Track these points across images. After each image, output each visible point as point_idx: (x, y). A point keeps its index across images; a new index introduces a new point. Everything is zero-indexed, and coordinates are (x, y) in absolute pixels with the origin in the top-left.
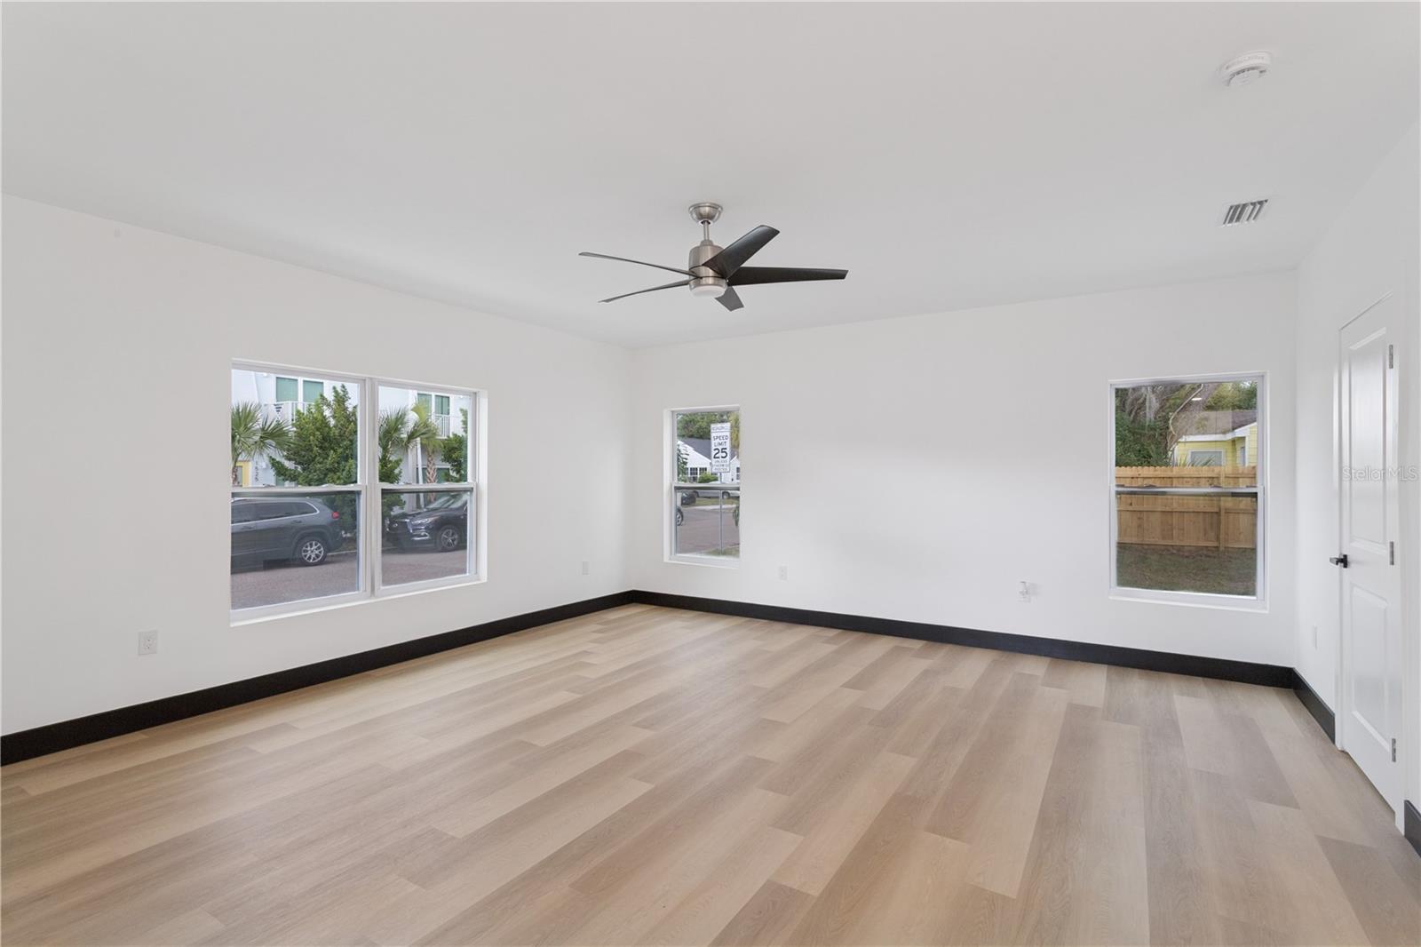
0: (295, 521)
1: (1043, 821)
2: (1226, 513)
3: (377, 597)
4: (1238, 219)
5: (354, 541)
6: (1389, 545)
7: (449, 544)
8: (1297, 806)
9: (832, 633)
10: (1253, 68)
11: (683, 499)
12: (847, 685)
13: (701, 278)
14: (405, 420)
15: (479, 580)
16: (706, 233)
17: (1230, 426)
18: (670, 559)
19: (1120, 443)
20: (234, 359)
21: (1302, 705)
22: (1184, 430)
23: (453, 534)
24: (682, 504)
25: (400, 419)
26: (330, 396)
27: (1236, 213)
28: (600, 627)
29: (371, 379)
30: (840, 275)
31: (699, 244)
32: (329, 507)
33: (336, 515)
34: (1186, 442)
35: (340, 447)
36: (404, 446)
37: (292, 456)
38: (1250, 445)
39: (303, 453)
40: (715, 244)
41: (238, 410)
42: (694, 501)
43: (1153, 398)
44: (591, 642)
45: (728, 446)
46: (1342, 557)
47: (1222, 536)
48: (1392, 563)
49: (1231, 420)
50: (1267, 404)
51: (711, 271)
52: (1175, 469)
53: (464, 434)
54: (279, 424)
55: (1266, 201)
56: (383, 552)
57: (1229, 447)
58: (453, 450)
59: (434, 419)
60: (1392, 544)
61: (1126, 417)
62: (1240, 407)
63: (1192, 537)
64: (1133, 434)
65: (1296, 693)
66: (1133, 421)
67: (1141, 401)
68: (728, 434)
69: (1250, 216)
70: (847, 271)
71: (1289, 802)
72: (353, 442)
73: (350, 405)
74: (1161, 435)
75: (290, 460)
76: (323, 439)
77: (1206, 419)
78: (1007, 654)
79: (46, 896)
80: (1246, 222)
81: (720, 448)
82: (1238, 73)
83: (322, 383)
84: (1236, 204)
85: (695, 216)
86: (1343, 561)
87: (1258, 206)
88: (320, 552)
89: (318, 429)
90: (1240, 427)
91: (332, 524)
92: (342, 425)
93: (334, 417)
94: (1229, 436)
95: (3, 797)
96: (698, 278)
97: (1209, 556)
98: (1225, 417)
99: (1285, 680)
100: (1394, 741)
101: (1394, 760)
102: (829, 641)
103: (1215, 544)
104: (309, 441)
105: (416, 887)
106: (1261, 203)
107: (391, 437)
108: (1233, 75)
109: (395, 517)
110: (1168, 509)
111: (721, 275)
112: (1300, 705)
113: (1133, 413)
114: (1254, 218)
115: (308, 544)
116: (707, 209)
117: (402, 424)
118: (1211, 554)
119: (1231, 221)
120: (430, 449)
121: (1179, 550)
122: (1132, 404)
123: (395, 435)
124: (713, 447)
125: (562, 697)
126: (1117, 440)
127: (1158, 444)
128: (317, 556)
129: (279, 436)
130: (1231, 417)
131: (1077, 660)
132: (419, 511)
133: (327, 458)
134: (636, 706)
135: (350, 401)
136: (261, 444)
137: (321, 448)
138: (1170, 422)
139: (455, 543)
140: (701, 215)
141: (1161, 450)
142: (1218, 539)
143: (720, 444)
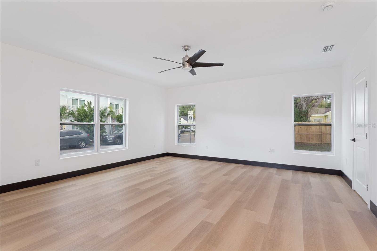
0: (77, 136)
1: (275, 207)
2: (323, 134)
3: (99, 152)
4: (326, 51)
5: (93, 142)
6: (366, 134)
7: (118, 143)
8: (342, 203)
9: (220, 163)
10: (330, 6)
11: (180, 132)
12: (224, 175)
13: (185, 65)
14: (107, 110)
15: (126, 149)
16: (186, 53)
17: (324, 112)
18: (177, 144)
19: (296, 116)
20: (61, 88)
21: (343, 180)
22: (312, 113)
23: (119, 140)
24: (180, 133)
25: (105, 110)
26: (86, 104)
27: (326, 49)
28: (158, 161)
29: (97, 94)
30: (222, 65)
31: (185, 56)
32: (86, 133)
33: (88, 135)
34: (313, 116)
35: (89, 117)
36: (107, 117)
37: (76, 120)
38: (330, 117)
39: (79, 119)
40: (189, 56)
41: (62, 107)
42: (183, 133)
43: (305, 104)
44: (156, 165)
45: (192, 117)
46: (354, 139)
47: (322, 140)
48: (367, 138)
49: (324, 111)
50: (334, 106)
51: (188, 63)
52: (310, 123)
53: (122, 114)
54: (73, 111)
55: (334, 45)
56: (101, 145)
57: (324, 117)
58: (119, 118)
59: (114, 110)
60: (367, 133)
61: (297, 109)
62: (327, 108)
63: (315, 141)
64: (299, 114)
65: (342, 177)
66: (299, 111)
67: (301, 105)
68: (192, 114)
69: (329, 50)
70: (224, 64)
71: (340, 202)
72: (93, 116)
73: (92, 106)
74: (306, 114)
75: (76, 121)
76: (85, 115)
77: (318, 110)
78: (266, 168)
79: (10, 225)
80: (328, 52)
81: (190, 117)
82: (326, 7)
83: (85, 100)
84: (326, 46)
85: (183, 49)
86: (354, 140)
87: (331, 47)
88: (84, 145)
89: (83, 112)
90: (327, 112)
91: (87, 137)
92: (90, 111)
93: (88, 109)
94: (324, 115)
95: (1, 201)
96: (184, 65)
97: (319, 146)
98: (323, 110)
99: (339, 173)
100: (367, 185)
101: (367, 190)
102: (219, 165)
103: (321, 142)
104: (81, 115)
105: (109, 222)
106: (332, 46)
107: (103, 114)
108: (325, 8)
109: (104, 136)
110: (308, 133)
111: (190, 64)
112: (343, 179)
113: (299, 108)
114: (330, 51)
115: (81, 143)
116: (187, 47)
117: (106, 111)
118: (319, 145)
119: (324, 51)
120: (113, 118)
121: (311, 144)
122: (299, 106)
123: (104, 114)
124: (188, 117)
125: (149, 178)
126: (295, 115)
127: (306, 116)
128: (83, 146)
129: (73, 114)
130: (324, 110)
131: (284, 169)
132: (110, 134)
133: (86, 120)
134: (168, 180)
135: (92, 105)
136: (69, 116)
137: (84, 117)
138: (309, 111)
139: (120, 142)
140: (185, 49)
141: (306, 118)
142: (321, 141)
143: (190, 116)
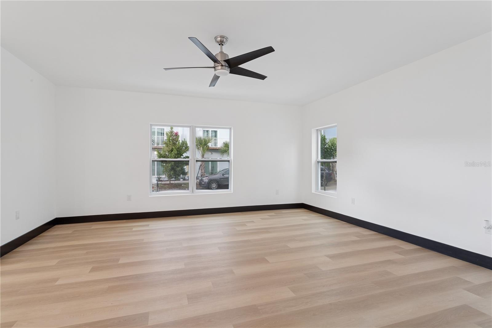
15: (231, 192)
16: (222, 48)
18: (315, 192)
85: (216, 41)
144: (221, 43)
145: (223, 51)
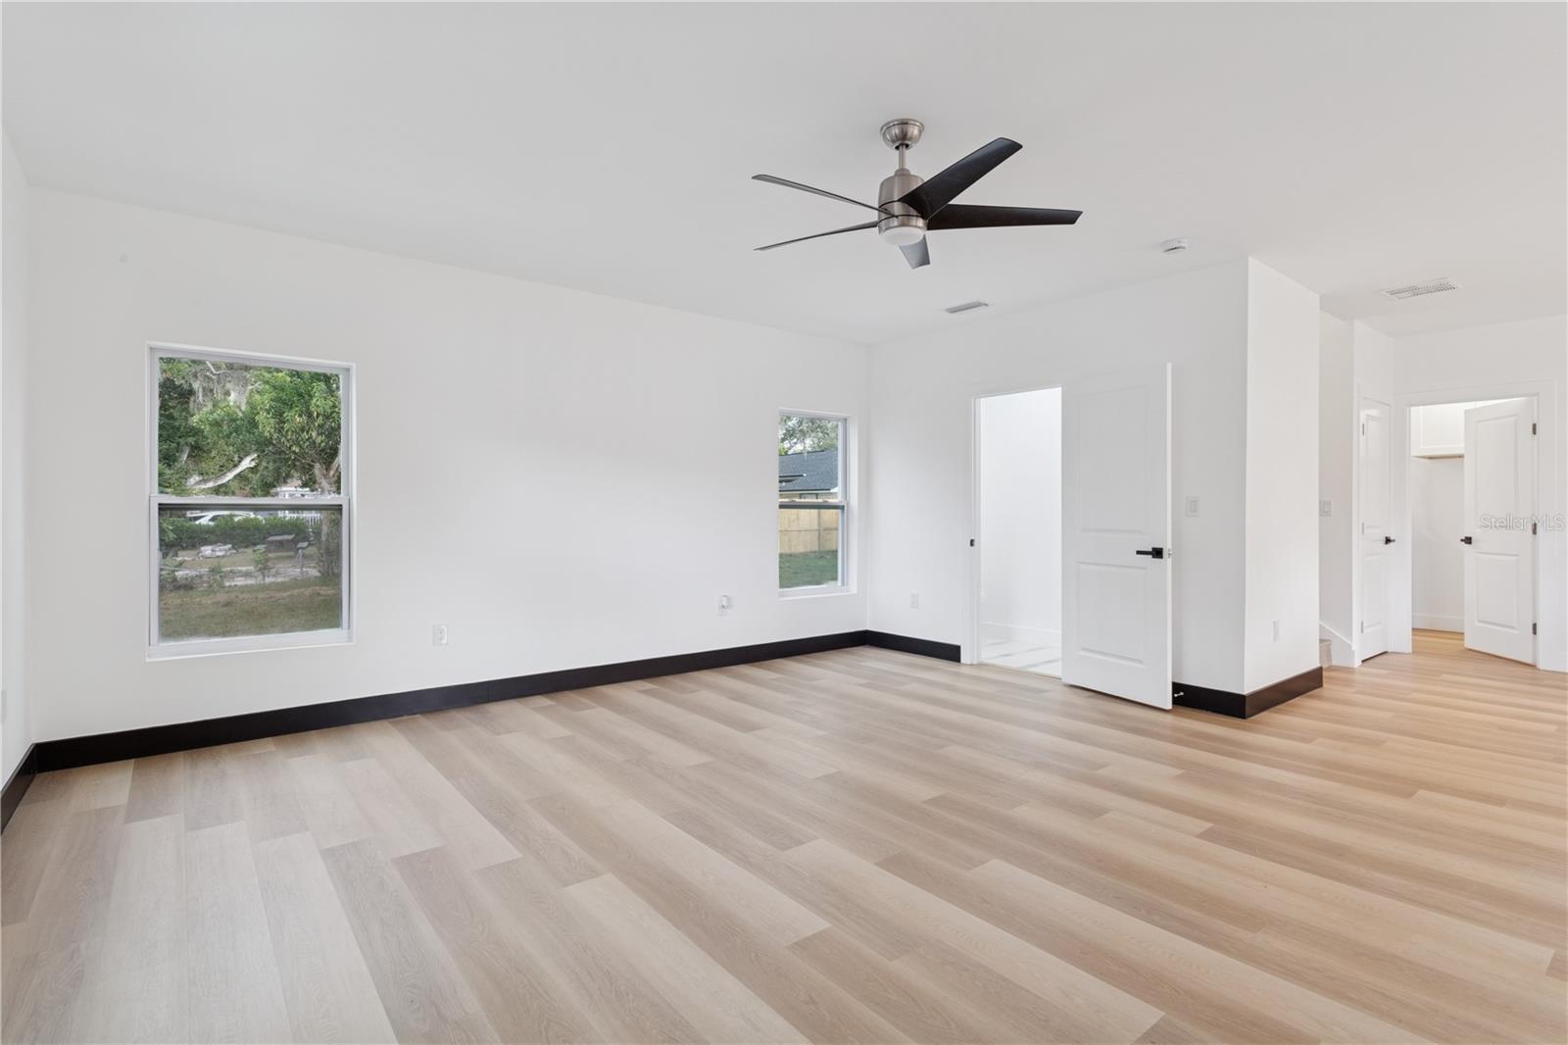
65: (878, 645)
144: (902, 142)
145: (907, 167)
